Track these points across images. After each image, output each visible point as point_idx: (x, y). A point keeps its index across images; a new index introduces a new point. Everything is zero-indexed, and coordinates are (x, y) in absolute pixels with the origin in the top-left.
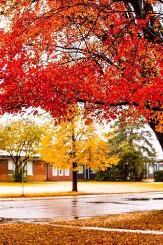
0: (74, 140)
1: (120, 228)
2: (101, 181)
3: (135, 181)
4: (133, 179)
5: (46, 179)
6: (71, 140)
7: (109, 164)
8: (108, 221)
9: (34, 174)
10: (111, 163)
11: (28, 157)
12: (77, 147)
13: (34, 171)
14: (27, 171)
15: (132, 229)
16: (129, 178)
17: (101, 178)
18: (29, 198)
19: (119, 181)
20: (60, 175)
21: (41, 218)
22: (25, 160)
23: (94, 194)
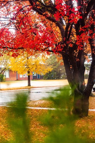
0: (28, 59)
1: (40, 107)
2: (46, 80)
3: (65, 79)
4: (64, 78)
5: (16, 79)
6: (27, 59)
7: (47, 71)
8: (36, 103)
9: (9, 77)
10: (48, 70)
11: (6, 68)
12: (29, 63)
13: (9, 75)
14: (6, 75)
15: (46, 108)
16: (61, 78)
17: (46, 78)
18: (4, 91)
19: (56, 79)
20: (24, 77)
21: (5, 102)
22: (4, 70)
23: (39, 87)
